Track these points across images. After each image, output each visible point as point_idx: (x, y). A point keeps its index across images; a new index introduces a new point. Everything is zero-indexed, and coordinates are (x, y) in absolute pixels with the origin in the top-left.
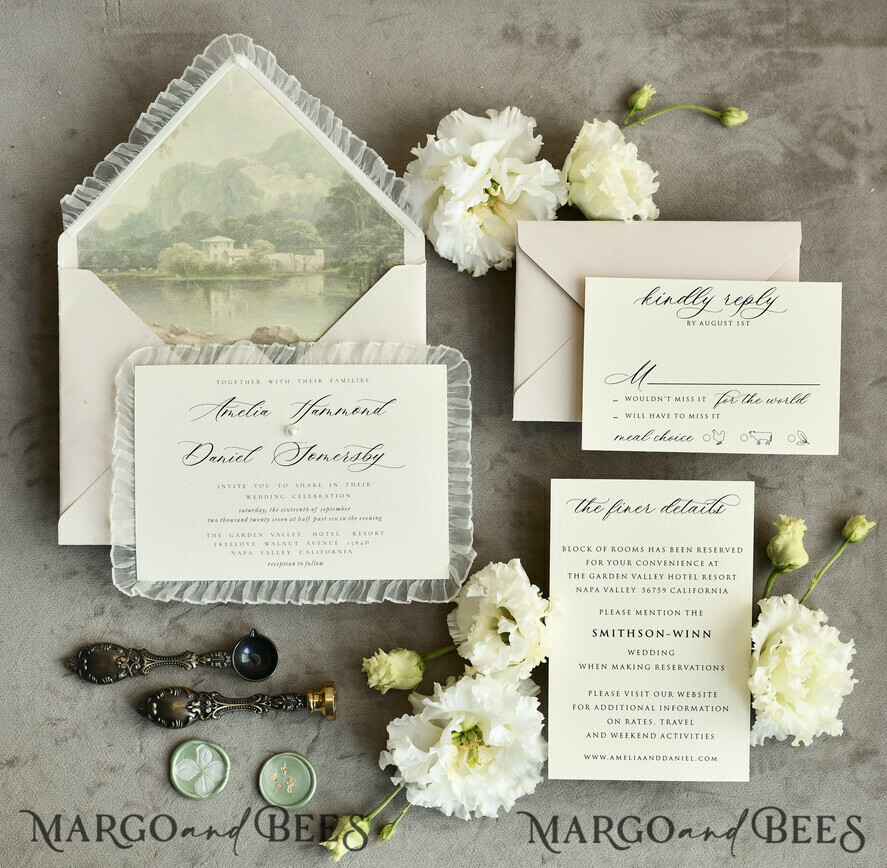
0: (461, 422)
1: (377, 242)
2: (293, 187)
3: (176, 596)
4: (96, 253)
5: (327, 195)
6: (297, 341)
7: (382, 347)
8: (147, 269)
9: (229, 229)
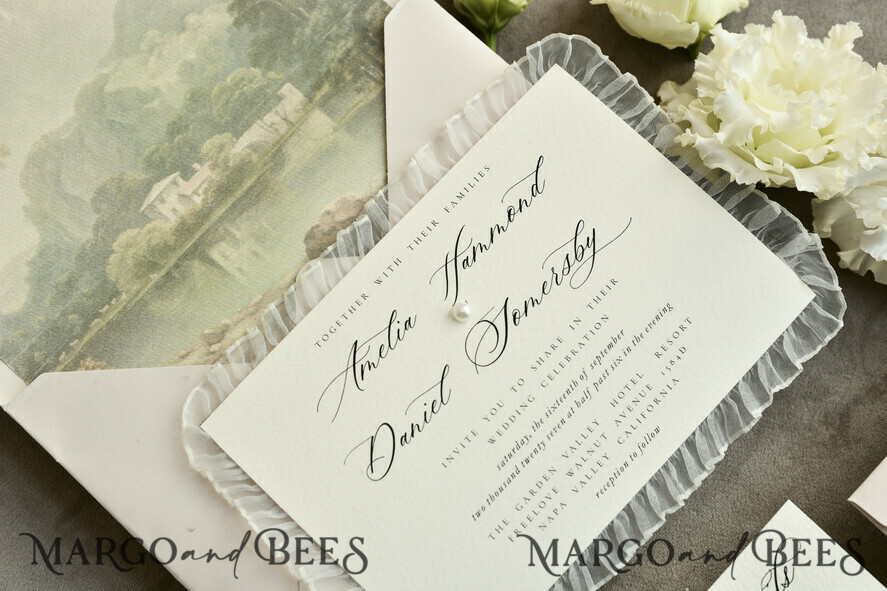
0: (638, 110)
1: (338, 15)
2: (185, 48)
4: (33, 347)
5: (229, 20)
6: (361, 208)
7: (463, 116)
8: (110, 304)
9: (158, 166)
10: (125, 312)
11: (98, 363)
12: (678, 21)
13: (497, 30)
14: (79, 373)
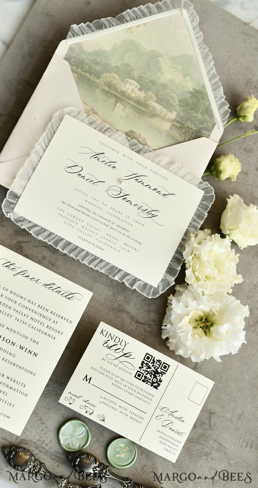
0: (197, 220)
1: (202, 123)
2: (178, 78)
3: (27, 228)
4: (75, 57)
5: (191, 89)
6: (145, 145)
7: (181, 168)
8: (95, 77)
9: (140, 80)
10: (94, 82)
11: (76, 78)
12: (228, 225)
13: (212, 174)
14: (71, 73)
